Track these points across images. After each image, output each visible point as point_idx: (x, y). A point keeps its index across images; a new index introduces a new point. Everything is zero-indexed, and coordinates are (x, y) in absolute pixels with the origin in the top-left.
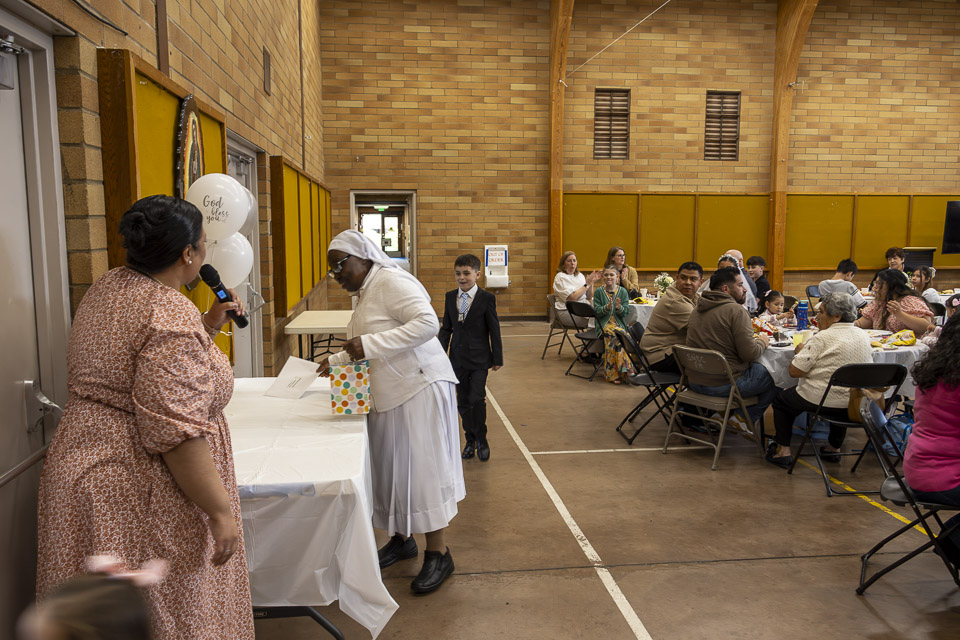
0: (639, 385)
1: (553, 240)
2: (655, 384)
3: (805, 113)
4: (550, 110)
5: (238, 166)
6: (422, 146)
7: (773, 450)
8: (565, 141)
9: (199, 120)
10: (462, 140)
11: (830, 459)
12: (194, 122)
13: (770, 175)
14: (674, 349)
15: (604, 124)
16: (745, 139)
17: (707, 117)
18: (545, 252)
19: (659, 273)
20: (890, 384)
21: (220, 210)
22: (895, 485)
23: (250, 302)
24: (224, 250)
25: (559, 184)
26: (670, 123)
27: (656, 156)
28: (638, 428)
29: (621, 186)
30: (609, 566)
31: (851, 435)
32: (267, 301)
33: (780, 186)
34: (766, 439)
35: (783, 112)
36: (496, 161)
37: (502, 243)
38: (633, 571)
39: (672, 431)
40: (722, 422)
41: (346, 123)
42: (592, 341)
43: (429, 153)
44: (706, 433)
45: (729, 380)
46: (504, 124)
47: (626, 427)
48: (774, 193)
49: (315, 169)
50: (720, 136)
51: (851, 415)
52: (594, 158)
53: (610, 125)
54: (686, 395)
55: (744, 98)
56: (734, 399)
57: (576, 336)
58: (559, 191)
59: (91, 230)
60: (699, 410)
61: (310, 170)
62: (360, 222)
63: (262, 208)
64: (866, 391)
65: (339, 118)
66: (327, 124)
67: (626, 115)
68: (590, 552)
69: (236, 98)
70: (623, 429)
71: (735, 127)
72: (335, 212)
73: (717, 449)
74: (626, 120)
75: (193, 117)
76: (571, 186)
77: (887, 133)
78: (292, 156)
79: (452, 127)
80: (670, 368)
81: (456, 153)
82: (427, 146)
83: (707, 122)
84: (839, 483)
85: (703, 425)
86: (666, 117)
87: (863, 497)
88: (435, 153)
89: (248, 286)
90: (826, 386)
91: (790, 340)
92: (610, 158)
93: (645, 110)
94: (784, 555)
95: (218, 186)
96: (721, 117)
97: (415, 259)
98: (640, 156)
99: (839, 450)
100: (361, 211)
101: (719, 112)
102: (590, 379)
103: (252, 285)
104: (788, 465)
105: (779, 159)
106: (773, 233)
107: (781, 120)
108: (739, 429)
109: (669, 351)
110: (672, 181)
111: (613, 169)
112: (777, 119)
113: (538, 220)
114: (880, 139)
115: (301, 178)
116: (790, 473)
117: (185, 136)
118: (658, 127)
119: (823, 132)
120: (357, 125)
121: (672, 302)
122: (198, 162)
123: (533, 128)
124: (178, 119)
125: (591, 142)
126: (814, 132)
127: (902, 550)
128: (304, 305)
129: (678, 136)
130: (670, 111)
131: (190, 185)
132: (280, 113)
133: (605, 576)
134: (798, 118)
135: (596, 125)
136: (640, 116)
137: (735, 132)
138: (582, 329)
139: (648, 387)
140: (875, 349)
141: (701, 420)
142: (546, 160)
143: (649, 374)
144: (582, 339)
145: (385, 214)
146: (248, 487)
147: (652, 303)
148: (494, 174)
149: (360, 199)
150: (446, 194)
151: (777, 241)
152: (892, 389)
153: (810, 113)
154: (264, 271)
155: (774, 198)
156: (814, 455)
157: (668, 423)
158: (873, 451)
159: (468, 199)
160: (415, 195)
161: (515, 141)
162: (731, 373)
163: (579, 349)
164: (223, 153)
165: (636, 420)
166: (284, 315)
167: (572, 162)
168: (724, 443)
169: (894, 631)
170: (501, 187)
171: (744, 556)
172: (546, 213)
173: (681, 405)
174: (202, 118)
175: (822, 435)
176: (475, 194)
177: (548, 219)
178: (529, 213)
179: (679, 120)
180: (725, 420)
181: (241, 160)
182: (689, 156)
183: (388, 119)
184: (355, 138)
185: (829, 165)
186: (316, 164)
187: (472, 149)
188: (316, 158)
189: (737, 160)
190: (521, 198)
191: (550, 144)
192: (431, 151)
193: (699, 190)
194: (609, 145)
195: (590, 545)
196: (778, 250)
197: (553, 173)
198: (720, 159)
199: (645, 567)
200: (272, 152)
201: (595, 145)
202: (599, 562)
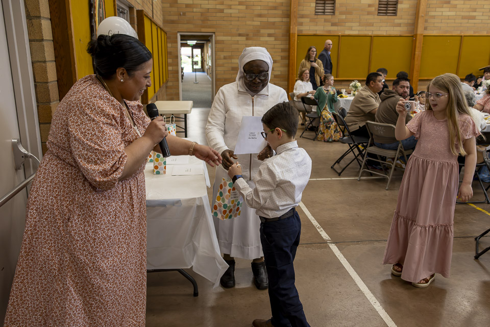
0: (345, 143)
1: (291, 61)
2: (353, 143)
5: (119, 15)
6: (218, 7)
8: (299, 5)
10: (240, 3)
13: (414, 24)
16: (402, 3)
18: (286, 69)
19: (353, 81)
25: (295, 30)
27: (350, 13)
28: (344, 167)
29: (330, 31)
30: (336, 243)
33: (420, 31)
36: (260, 16)
38: (349, 245)
39: (363, 169)
40: (393, 164)
42: (314, 119)
43: (222, 11)
44: (381, 169)
45: (397, 140)
47: (336, 166)
48: (416, 35)
49: (158, 19)
50: (388, 1)
52: (315, 15)
54: (373, 150)
56: (401, 151)
58: (295, 33)
61: (156, 19)
68: (324, 235)
70: (335, 167)
72: (169, 45)
73: (389, 178)
76: (302, 31)
78: (148, 10)
80: (363, 134)
81: (237, 11)
82: (221, 7)
87: (472, 205)
88: (225, 11)
92: (324, 14)
95: (116, 24)
97: (214, 72)
98: (341, 13)
102: (314, 140)
105: (421, 14)
106: (414, 58)
109: (362, 124)
110: (359, 28)
111: (326, 21)
113: (283, 50)
115: (152, 23)
121: (363, 98)
125: (314, 5)
128: (155, 98)
129: (363, 1)
131: (99, 24)
133: (334, 248)
139: (349, 144)
142: (288, 15)
143: (351, 137)
144: (309, 117)
145: (194, 47)
147: (351, 98)
148: (259, 23)
149: (183, 38)
150: (232, 35)
151: (416, 63)
155: (416, 37)
159: (244, 38)
160: (214, 35)
161: (271, 4)
165: (341, 162)
166: (147, 103)
167: (303, 16)
170: (262, 31)
172: (287, 46)
176: (247, 35)
177: (289, 50)
178: (278, 46)
181: (121, 12)
182: (369, 13)
184: (180, 1)
185: (448, 18)
186: (159, 16)
187: (246, 9)
188: (159, 13)
189: (396, 15)
190: (274, 38)
191: (290, 6)
192: (223, 10)
193: (374, 33)
194: (324, 7)
195: (323, 231)
196: (416, 68)
197: (292, 23)
198: (386, 15)
199: (355, 243)
200: (138, 7)
201: (316, 6)
202: (330, 240)
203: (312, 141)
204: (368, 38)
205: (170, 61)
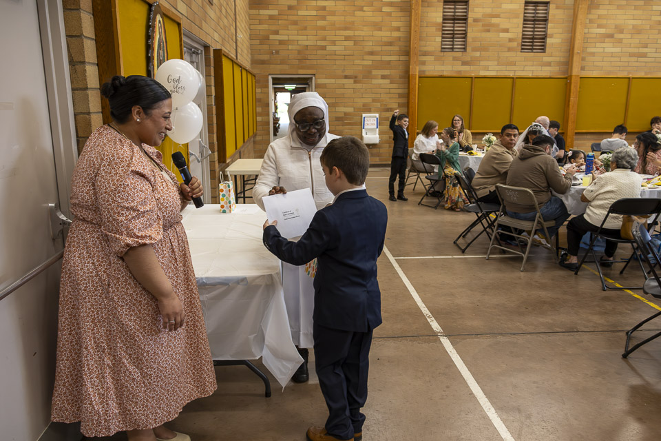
0: (470, 212)
2: (482, 211)
3: (596, 17)
4: (410, 16)
5: (191, 56)
6: (319, 43)
7: (564, 257)
8: (421, 39)
9: (163, 20)
10: (347, 38)
11: (605, 265)
12: (159, 21)
13: (568, 63)
14: (497, 187)
15: (449, 26)
16: (552, 36)
17: (525, 20)
19: (487, 133)
20: (652, 213)
21: (179, 85)
22: (655, 284)
23: (201, 153)
24: (182, 114)
25: (415, 70)
26: (497, 25)
27: (485, 49)
28: (469, 242)
29: (460, 72)
30: (448, 336)
31: (621, 248)
32: (213, 152)
33: (576, 71)
34: (560, 250)
35: (581, 16)
36: (372, 53)
37: (375, 112)
38: (464, 339)
39: (493, 244)
40: (529, 239)
41: (265, 27)
42: (437, 181)
43: (324, 48)
44: (517, 245)
45: (535, 208)
46: (378, 27)
47: (461, 241)
48: (571, 76)
49: (245, 59)
50: (533, 35)
51: (623, 234)
52: (441, 51)
53: (453, 27)
54: (504, 220)
55: (552, 6)
56: (539, 222)
57: (426, 178)
58: (416, 75)
59: (90, 98)
60: (513, 230)
61: (241, 60)
62: (275, 98)
63: (208, 86)
64: (634, 217)
65: (261, 23)
66: (252, 27)
67: (465, 19)
68: (435, 326)
69: (189, 6)
70: (458, 242)
71: (545, 28)
72: (259, 90)
73: (525, 257)
74: (465, 23)
75: (159, 18)
76: (424, 71)
77: (656, 31)
78: (228, 49)
79: (340, 29)
80: (493, 200)
81: (343, 48)
82: (323, 43)
83: (524, 24)
84: (611, 281)
85: (515, 240)
86: (494, 21)
87: (628, 291)
88: (328, 48)
89: (200, 142)
90: (606, 213)
91: (580, 181)
92: (453, 51)
93: (479, 16)
94: (571, 330)
95: (178, 68)
96: (534, 20)
98: (475, 50)
99: (611, 259)
100: (276, 90)
101: (534, 17)
102: (436, 208)
103: (202, 140)
104: (575, 269)
105: (576, 51)
106: (568, 106)
107: (579, 22)
108: (541, 243)
109: (493, 188)
110: (497, 68)
111: (455, 59)
112: (576, 22)
113: (400, 96)
114: (651, 36)
115: (235, 65)
116: (576, 274)
117: (154, 31)
118: (488, 28)
119: (609, 31)
120: (274, 28)
121: (497, 154)
122: (163, 51)
123: (398, 29)
124: (148, 19)
125: (439, 39)
126: (602, 31)
127: (656, 328)
128: (238, 155)
129: (502, 35)
130: (497, 16)
131: (158, 68)
132: (220, 18)
133: (446, 342)
134: (591, 21)
135: (443, 27)
136: (475, 20)
137: (544, 31)
138: (430, 173)
139: (477, 213)
140: (643, 188)
141: (514, 237)
142: (407, 52)
143: (478, 205)
144: (430, 180)
146: (202, 278)
147: (481, 155)
148: (370, 63)
149: (276, 81)
150: (336, 77)
151: (571, 112)
152: (654, 216)
153: (600, 17)
154: (210, 131)
155: (571, 79)
156: (595, 262)
157: (491, 239)
158: (637, 259)
159: (351, 81)
160: (314, 78)
161: (385, 39)
162: (537, 203)
163: (427, 187)
164: (181, 45)
165: (467, 236)
166: (225, 161)
167: (425, 54)
168: (530, 253)
169: (648, 383)
170: (374, 72)
171: (543, 331)
172: (406, 91)
173: (500, 226)
174: (166, 19)
175: (600, 248)
176: (356, 77)
177: (408, 96)
178: (394, 91)
179: (502, 22)
180: (531, 238)
181: (193, 52)
182: (510, 50)
183: (295, 23)
184: (272, 37)
185: (612, 55)
186: (245, 56)
187: (354, 45)
188: (246, 51)
189: (545, 52)
190: (389, 80)
191: (410, 41)
192: (325, 46)
193: (516, 74)
194: (453, 41)
195: (435, 321)
196: (571, 117)
197: (412, 62)
198: (532, 52)
199: (473, 336)
200: (214, 46)
201: (442, 41)
202: (441, 333)
203: (433, 209)
204: (509, 80)
205: (259, 110)
